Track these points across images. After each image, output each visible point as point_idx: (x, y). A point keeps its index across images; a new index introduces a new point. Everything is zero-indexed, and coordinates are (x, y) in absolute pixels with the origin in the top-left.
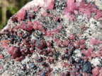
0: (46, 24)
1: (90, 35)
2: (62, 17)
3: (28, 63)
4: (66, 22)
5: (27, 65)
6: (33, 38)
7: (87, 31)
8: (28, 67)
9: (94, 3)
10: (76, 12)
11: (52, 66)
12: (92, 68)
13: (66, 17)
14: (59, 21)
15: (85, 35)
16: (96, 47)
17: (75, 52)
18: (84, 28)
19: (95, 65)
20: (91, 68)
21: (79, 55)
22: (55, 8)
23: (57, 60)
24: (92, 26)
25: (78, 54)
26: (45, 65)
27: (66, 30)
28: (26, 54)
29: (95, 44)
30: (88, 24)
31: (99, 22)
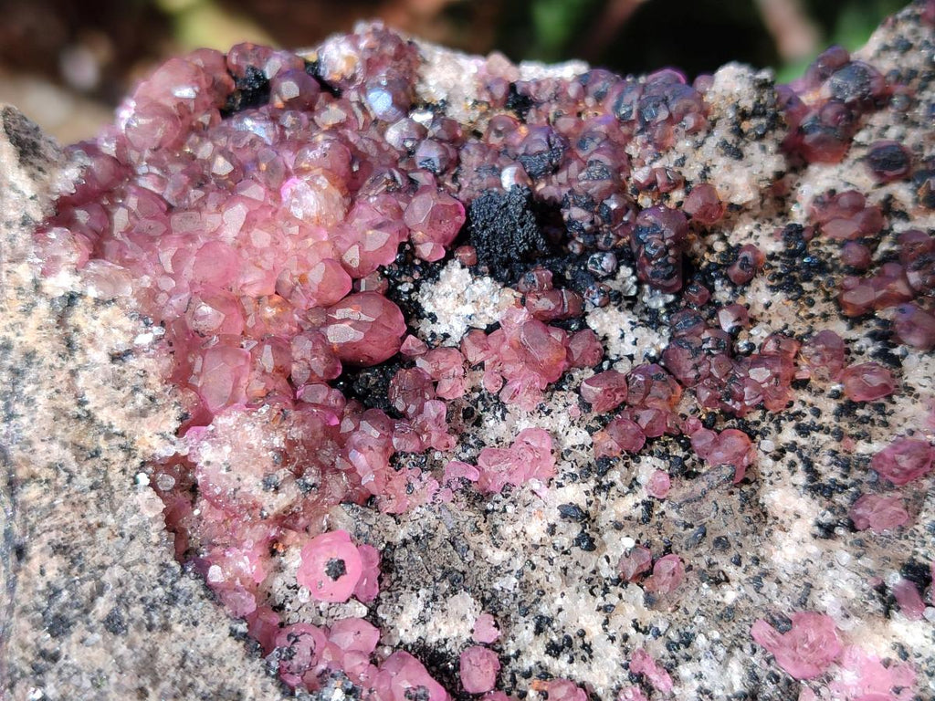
2: (909, 630)
17: (648, 342)
20: (481, 243)
21: (605, 320)
25: (620, 329)
27: (811, 510)
30: (622, 622)
31: (527, 663)
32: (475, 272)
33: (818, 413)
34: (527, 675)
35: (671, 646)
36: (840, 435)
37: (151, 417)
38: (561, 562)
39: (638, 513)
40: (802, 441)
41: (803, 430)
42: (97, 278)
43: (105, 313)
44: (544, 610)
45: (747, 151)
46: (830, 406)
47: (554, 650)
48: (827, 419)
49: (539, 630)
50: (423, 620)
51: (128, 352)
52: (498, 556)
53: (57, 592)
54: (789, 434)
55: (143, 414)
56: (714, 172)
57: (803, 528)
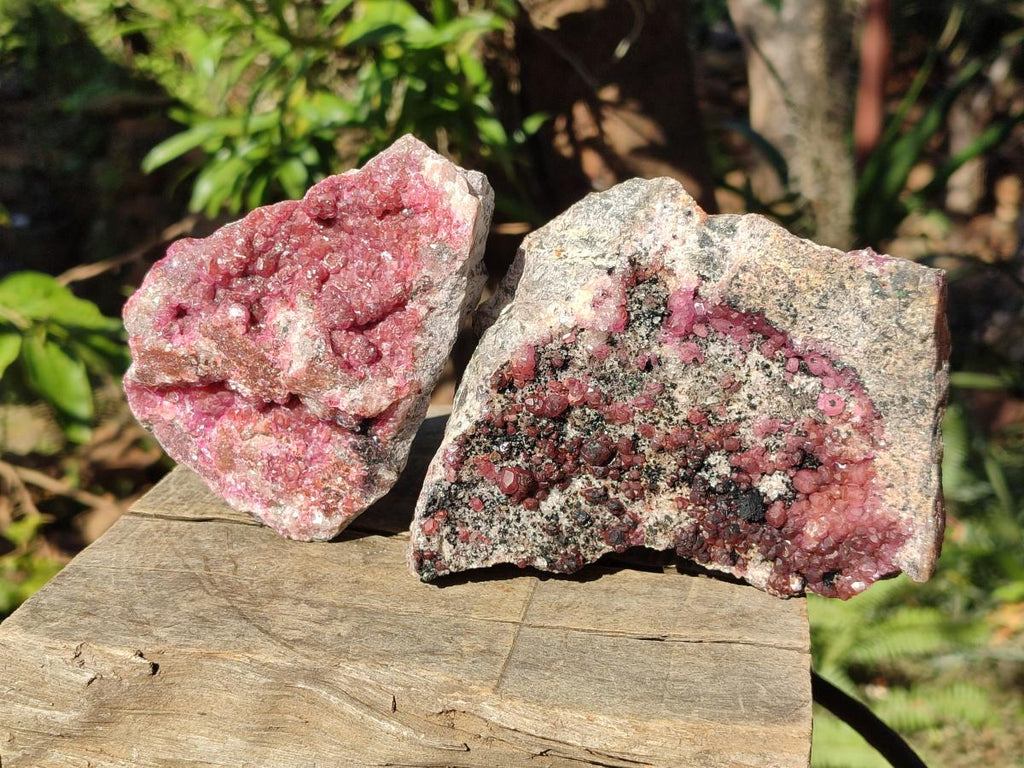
0: (608, 381)
1: (753, 407)
2: (656, 351)
3: (563, 509)
4: (672, 369)
5: (562, 515)
6: (571, 433)
7: (743, 394)
8: (564, 522)
9: (761, 313)
10: (700, 330)
11: (636, 508)
12: (767, 506)
13: (671, 352)
14: (648, 367)
15: (735, 407)
16: (770, 441)
17: (712, 459)
18: (734, 387)
19: (773, 495)
20: (761, 504)
21: (724, 469)
22: (628, 325)
23: (654, 490)
24: (758, 376)
25: (720, 465)
26: (619, 511)
27: (675, 394)
28: (552, 483)
29: (768, 434)
30: (744, 371)
31: (778, 364)
32: (765, 495)
33: (666, 424)
34: (778, 361)
35: (730, 360)
36: (661, 415)
37: (883, 464)
38: (758, 392)
39: (731, 403)
40: (672, 416)
41: (671, 419)
42: (895, 514)
43: (894, 502)
44: (767, 379)
45: (663, 519)
46: (661, 425)
47: (767, 366)
48: (662, 421)
49: (771, 373)
50: (807, 383)
51: (888, 487)
52: (779, 398)
53: (921, 413)
54: (675, 419)
55: (885, 466)
56: (676, 513)
57: (679, 388)
